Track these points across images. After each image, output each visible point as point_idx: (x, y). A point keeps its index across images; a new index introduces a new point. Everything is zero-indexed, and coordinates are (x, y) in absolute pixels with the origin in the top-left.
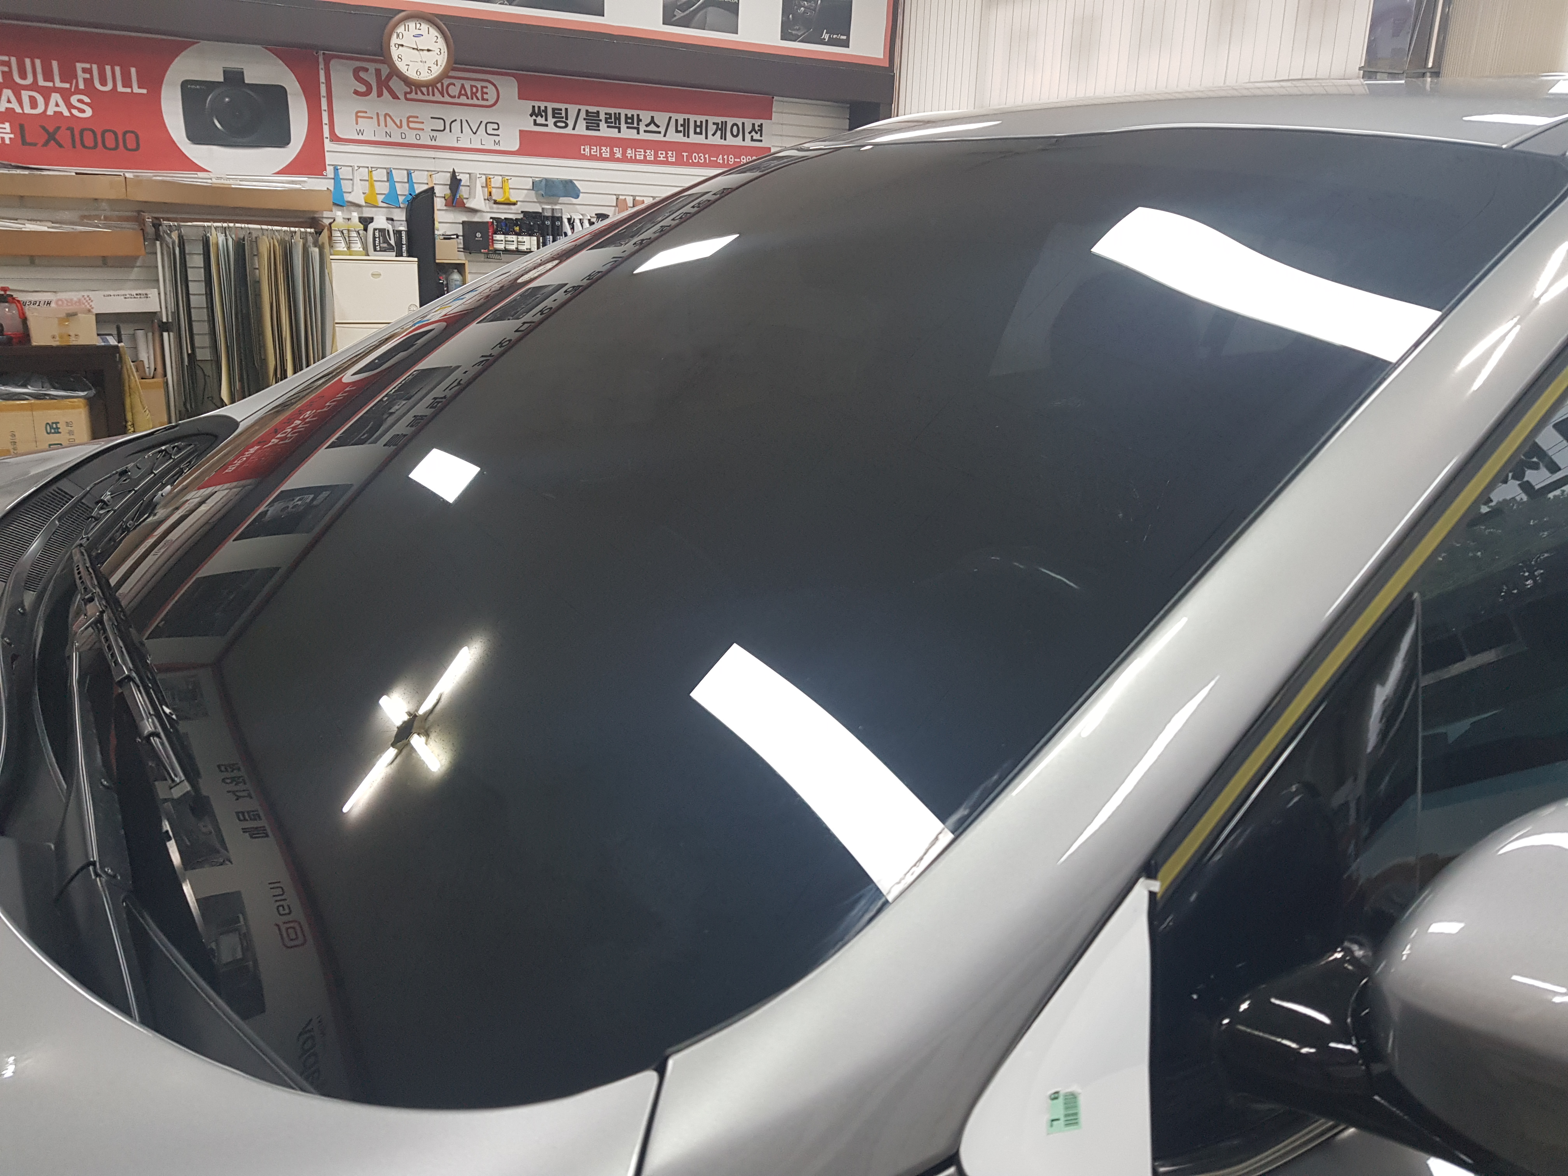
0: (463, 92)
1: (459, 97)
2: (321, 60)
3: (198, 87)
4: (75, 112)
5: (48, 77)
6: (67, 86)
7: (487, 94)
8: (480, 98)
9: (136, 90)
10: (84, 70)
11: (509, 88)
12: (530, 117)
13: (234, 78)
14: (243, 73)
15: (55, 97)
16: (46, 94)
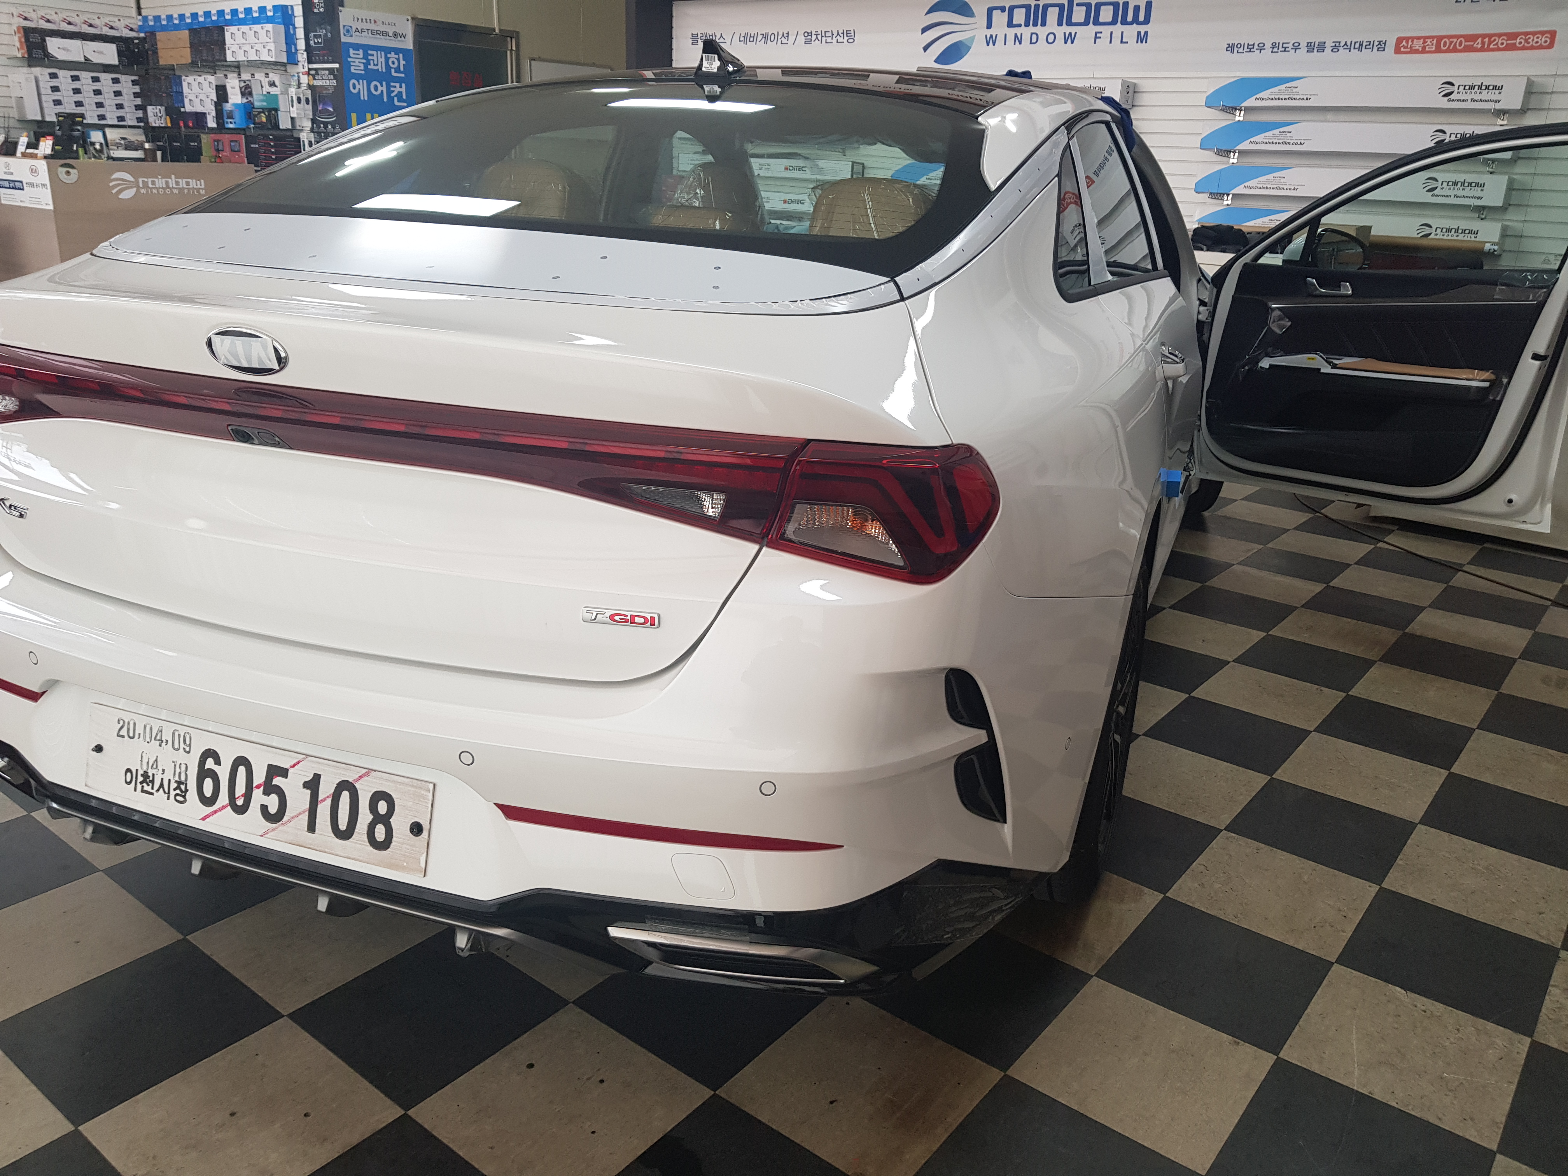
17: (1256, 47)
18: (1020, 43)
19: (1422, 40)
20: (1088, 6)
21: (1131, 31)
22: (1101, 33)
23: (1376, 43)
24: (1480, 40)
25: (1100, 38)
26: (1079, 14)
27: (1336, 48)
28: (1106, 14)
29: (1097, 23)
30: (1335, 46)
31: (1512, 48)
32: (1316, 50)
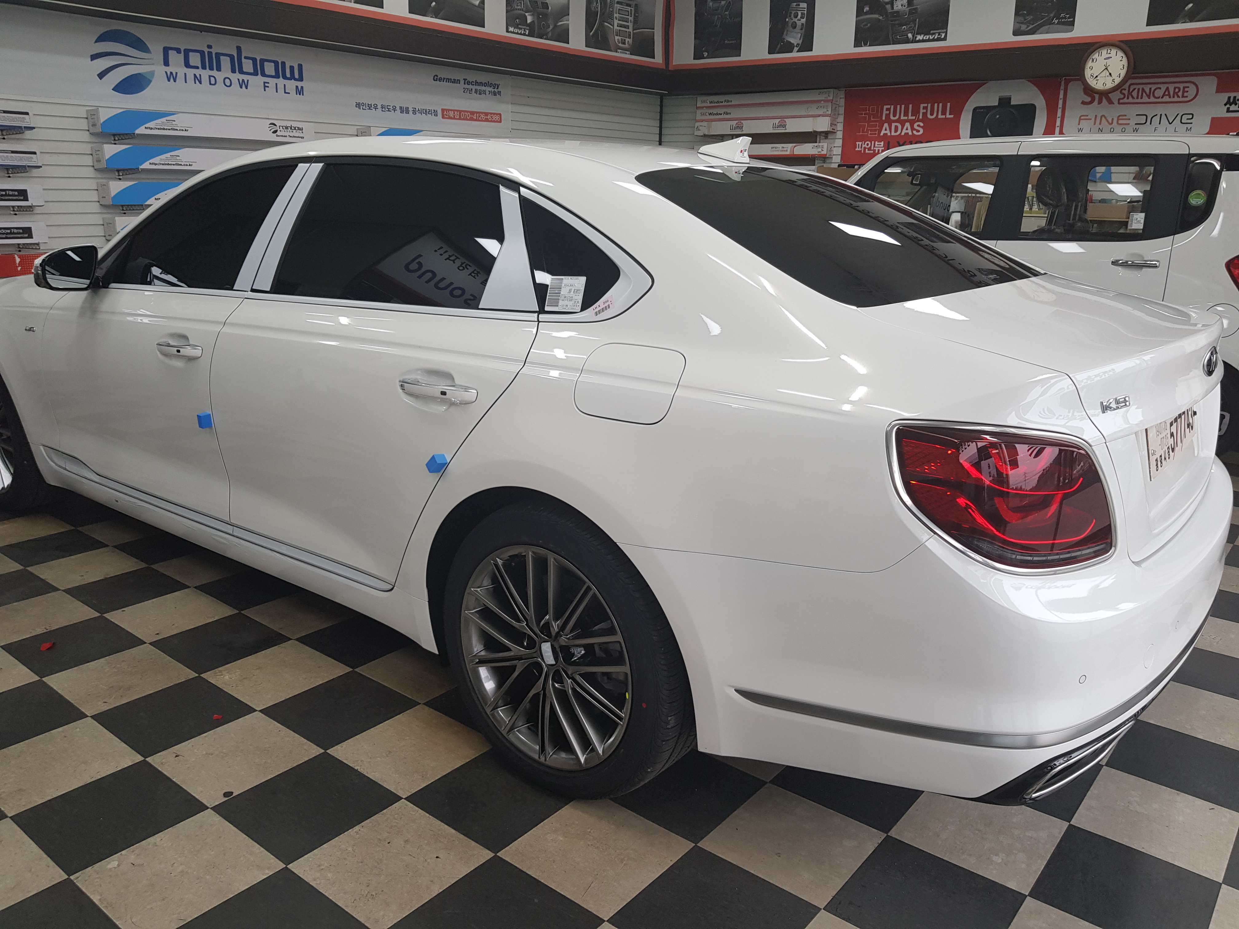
0: (1167, 93)
1: (1162, 97)
2: (1063, 83)
3: (982, 110)
4: (915, 132)
5: (906, 114)
6: (914, 118)
7: (1187, 92)
8: (1181, 97)
9: (948, 116)
10: (924, 108)
11: (1209, 84)
12: (1224, 106)
13: (1005, 102)
14: (1010, 99)
15: (907, 125)
16: (903, 123)
17: (373, 106)
18: (201, 83)
19: (453, 112)
20: (254, 60)
21: (291, 85)
22: (268, 83)
23: (433, 111)
24: (475, 114)
25: (268, 87)
26: (248, 66)
27: (414, 112)
28: (270, 69)
29: (264, 74)
30: (414, 110)
31: (487, 120)
32: (405, 112)
